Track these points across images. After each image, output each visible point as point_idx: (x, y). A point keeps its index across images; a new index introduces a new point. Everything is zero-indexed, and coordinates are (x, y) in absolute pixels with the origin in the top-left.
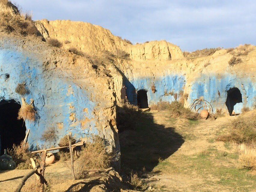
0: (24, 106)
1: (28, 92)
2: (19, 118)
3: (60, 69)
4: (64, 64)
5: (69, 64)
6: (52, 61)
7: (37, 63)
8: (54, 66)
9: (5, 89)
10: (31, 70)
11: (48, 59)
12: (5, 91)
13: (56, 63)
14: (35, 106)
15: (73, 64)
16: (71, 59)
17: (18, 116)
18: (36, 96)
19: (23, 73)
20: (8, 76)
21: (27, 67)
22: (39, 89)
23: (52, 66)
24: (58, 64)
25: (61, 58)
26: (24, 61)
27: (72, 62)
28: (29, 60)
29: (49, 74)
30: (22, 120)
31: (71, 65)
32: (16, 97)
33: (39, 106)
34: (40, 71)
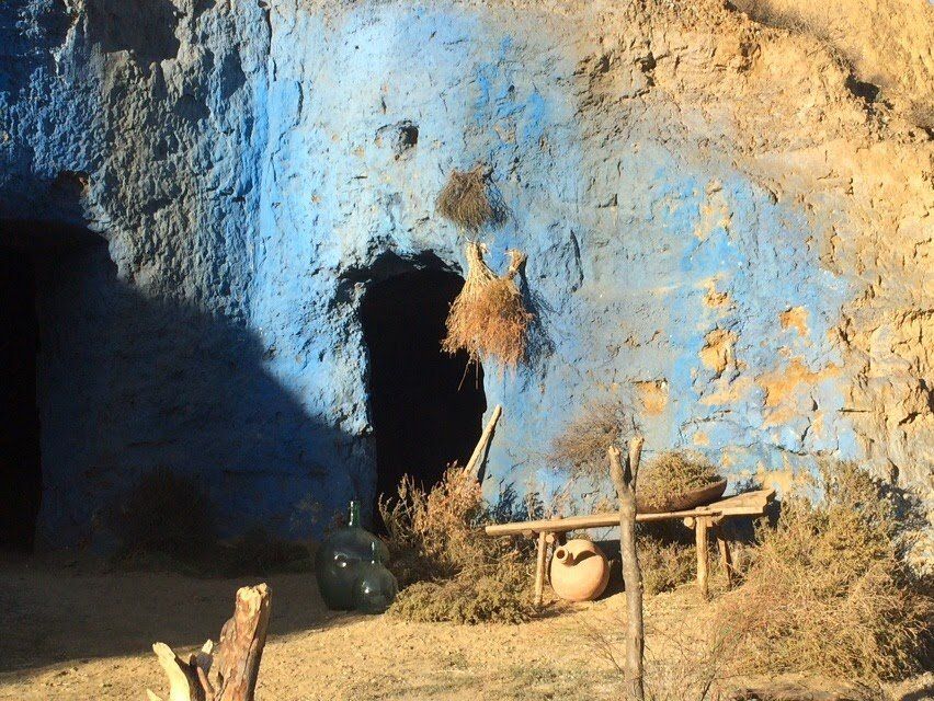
0: (475, 288)
1: (498, 216)
2: (450, 345)
3: (669, 98)
4: (693, 74)
5: (721, 68)
6: (628, 56)
7: (549, 63)
8: (639, 80)
9: (394, 199)
10: (519, 100)
11: (609, 44)
12: (395, 210)
13: (649, 64)
14: (533, 285)
15: (743, 69)
16: (728, 43)
17: (444, 333)
18: (535, 231)
19: (478, 117)
20: (410, 135)
21: (500, 87)
22: (556, 202)
23: (625, 79)
24: (658, 72)
25: (676, 39)
26: (489, 57)
27: (738, 61)
28: (511, 50)
29: (608, 123)
30: (463, 353)
31: (731, 74)
32: (443, 236)
33: (548, 291)
34: (562, 104)
